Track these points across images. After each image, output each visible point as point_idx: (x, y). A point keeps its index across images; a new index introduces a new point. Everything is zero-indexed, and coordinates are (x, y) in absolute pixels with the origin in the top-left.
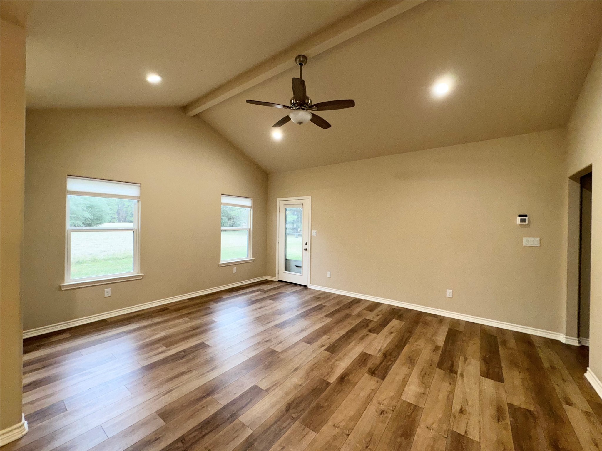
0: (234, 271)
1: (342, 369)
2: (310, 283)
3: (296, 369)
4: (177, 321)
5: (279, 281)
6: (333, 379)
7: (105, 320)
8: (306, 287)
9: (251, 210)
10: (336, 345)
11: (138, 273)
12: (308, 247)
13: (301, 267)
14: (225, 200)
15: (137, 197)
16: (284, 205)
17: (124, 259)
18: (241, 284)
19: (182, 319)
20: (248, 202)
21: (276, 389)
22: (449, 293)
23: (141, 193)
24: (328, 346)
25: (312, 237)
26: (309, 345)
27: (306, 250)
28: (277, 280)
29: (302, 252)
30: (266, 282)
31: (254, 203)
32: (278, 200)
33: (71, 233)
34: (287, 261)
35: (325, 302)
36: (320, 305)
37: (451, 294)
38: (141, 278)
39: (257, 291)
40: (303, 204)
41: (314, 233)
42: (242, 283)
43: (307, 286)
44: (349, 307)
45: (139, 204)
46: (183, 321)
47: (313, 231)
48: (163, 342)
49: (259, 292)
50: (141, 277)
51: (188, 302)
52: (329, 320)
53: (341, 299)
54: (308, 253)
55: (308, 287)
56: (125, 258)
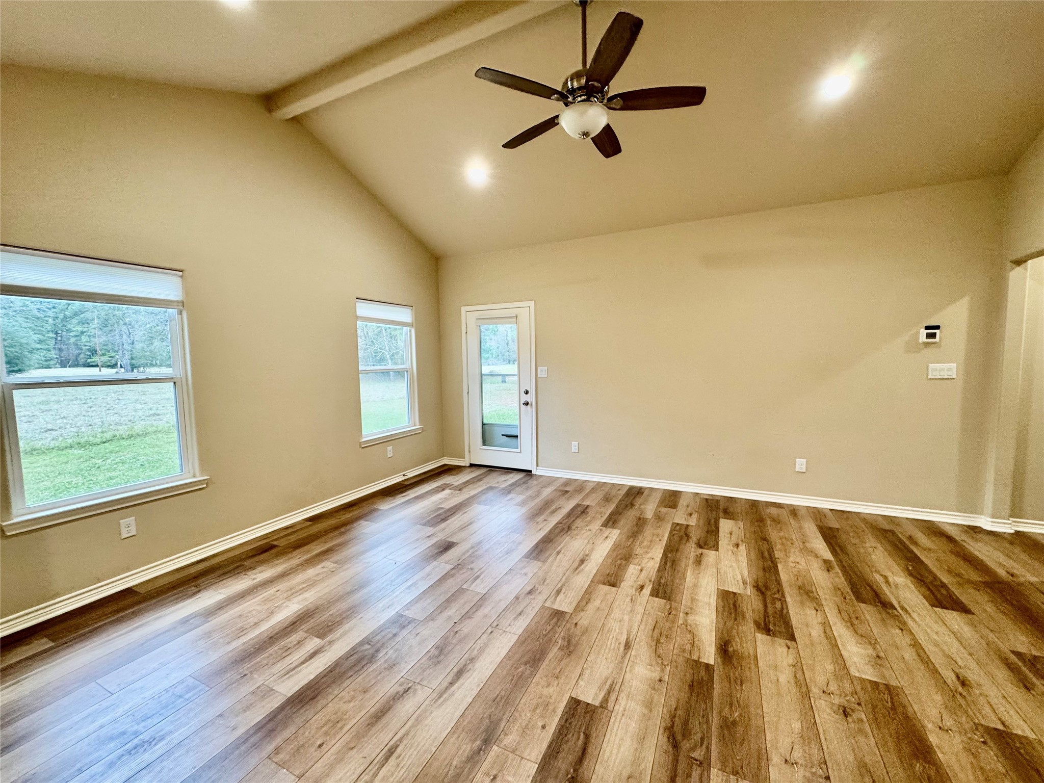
0: (389, 453)
1: (711, 631)
2: (537, 466)
3: (628, 646)
4: (311, 572)
5: (472, 465)
6: (709, 655)
7: (128, 592)
8: (528, 472)
9: (410, 331)
10: (663, 581)
11: (194, 477)
12: (531, 398)
13: (517, 437)
14: (363, 309)
15: (178, 302)
16: (477, 319)
17: (104, 443)
18: (402, 478)
19: (319, 567)
20: (405, 315)
21: (620, 698)
22: (801, 464)
23: (186, 291)
24: (651, 587)
25: (539, 379)
26: (614, 589)
27: (527, 404)
28: (468, 465)
29: (517, 411)
30: (447, 470)
31: (417, 317)
32: (464, 309)
33: (14, 391)
34: (486, 427)
35: (583, 499)
36: (578, 505)
37: (804, 467)
38: (205, 486)
39: (442, 488)
40: (517, 317)
41: (543, 372)
42: (404, 475)
43: (530, 471)
44: (632, 505)
45: (182, 318)
46: (324, 570)
47: (539, 368)
48: (305, 626)
49: (447, 491)
50: (202, 484)
51: (310, 525)
52: (614, 534)
53: (607, 489)
54: (530, 411)
55: (533, 472)
56: (109, 441)
